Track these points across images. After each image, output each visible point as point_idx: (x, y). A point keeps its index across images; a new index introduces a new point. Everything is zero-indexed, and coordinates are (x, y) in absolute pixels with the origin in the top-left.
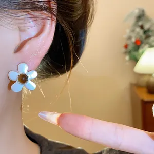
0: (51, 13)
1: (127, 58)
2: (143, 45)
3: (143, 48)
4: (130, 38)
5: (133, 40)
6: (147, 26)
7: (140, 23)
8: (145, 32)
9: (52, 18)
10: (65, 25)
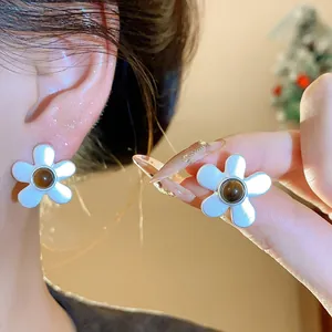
0: (107, 38)
4: (285, 72)
9: (108, 48)
10: (136, 65)
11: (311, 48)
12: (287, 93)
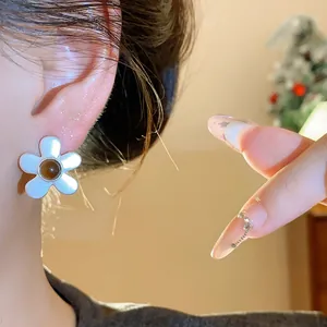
1: (277, 123)
2: (310, 95)
3: (310, 101)
4: (282, 81)
5: (290, 85)
6: (318, 55)
7: (304, 49)
8: (314, 68)
11: (307, 57)
12: (283, 101)
